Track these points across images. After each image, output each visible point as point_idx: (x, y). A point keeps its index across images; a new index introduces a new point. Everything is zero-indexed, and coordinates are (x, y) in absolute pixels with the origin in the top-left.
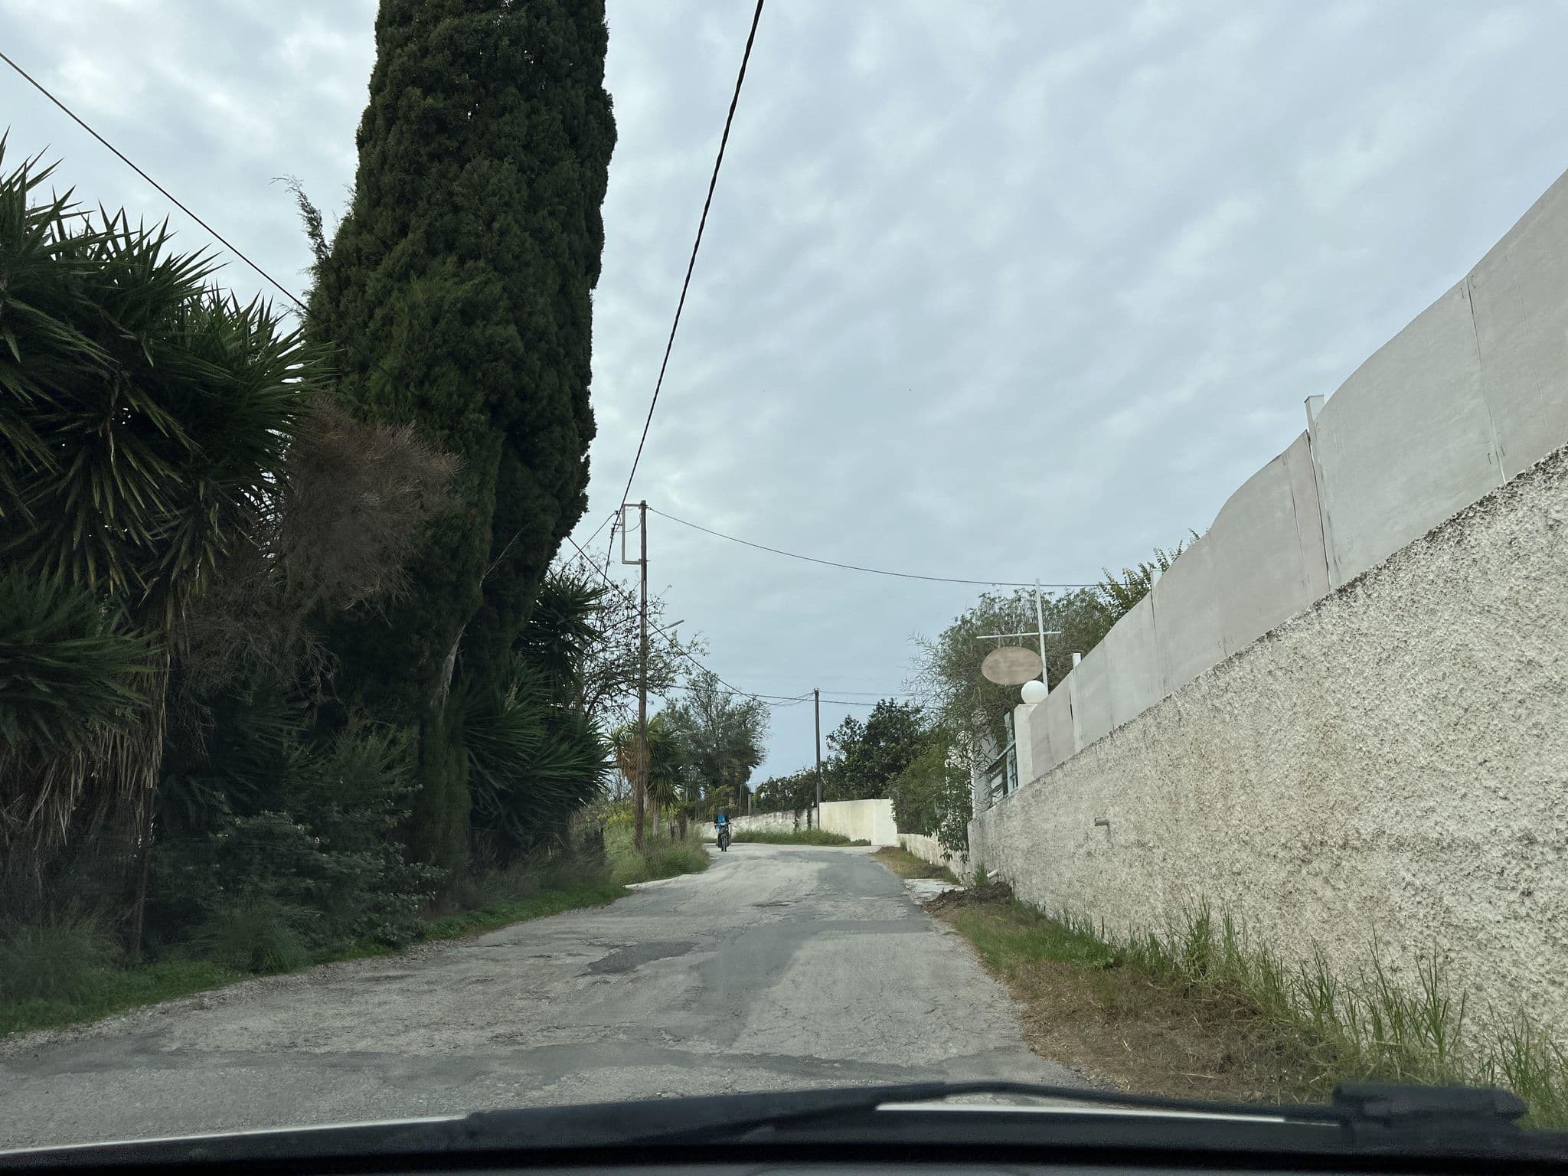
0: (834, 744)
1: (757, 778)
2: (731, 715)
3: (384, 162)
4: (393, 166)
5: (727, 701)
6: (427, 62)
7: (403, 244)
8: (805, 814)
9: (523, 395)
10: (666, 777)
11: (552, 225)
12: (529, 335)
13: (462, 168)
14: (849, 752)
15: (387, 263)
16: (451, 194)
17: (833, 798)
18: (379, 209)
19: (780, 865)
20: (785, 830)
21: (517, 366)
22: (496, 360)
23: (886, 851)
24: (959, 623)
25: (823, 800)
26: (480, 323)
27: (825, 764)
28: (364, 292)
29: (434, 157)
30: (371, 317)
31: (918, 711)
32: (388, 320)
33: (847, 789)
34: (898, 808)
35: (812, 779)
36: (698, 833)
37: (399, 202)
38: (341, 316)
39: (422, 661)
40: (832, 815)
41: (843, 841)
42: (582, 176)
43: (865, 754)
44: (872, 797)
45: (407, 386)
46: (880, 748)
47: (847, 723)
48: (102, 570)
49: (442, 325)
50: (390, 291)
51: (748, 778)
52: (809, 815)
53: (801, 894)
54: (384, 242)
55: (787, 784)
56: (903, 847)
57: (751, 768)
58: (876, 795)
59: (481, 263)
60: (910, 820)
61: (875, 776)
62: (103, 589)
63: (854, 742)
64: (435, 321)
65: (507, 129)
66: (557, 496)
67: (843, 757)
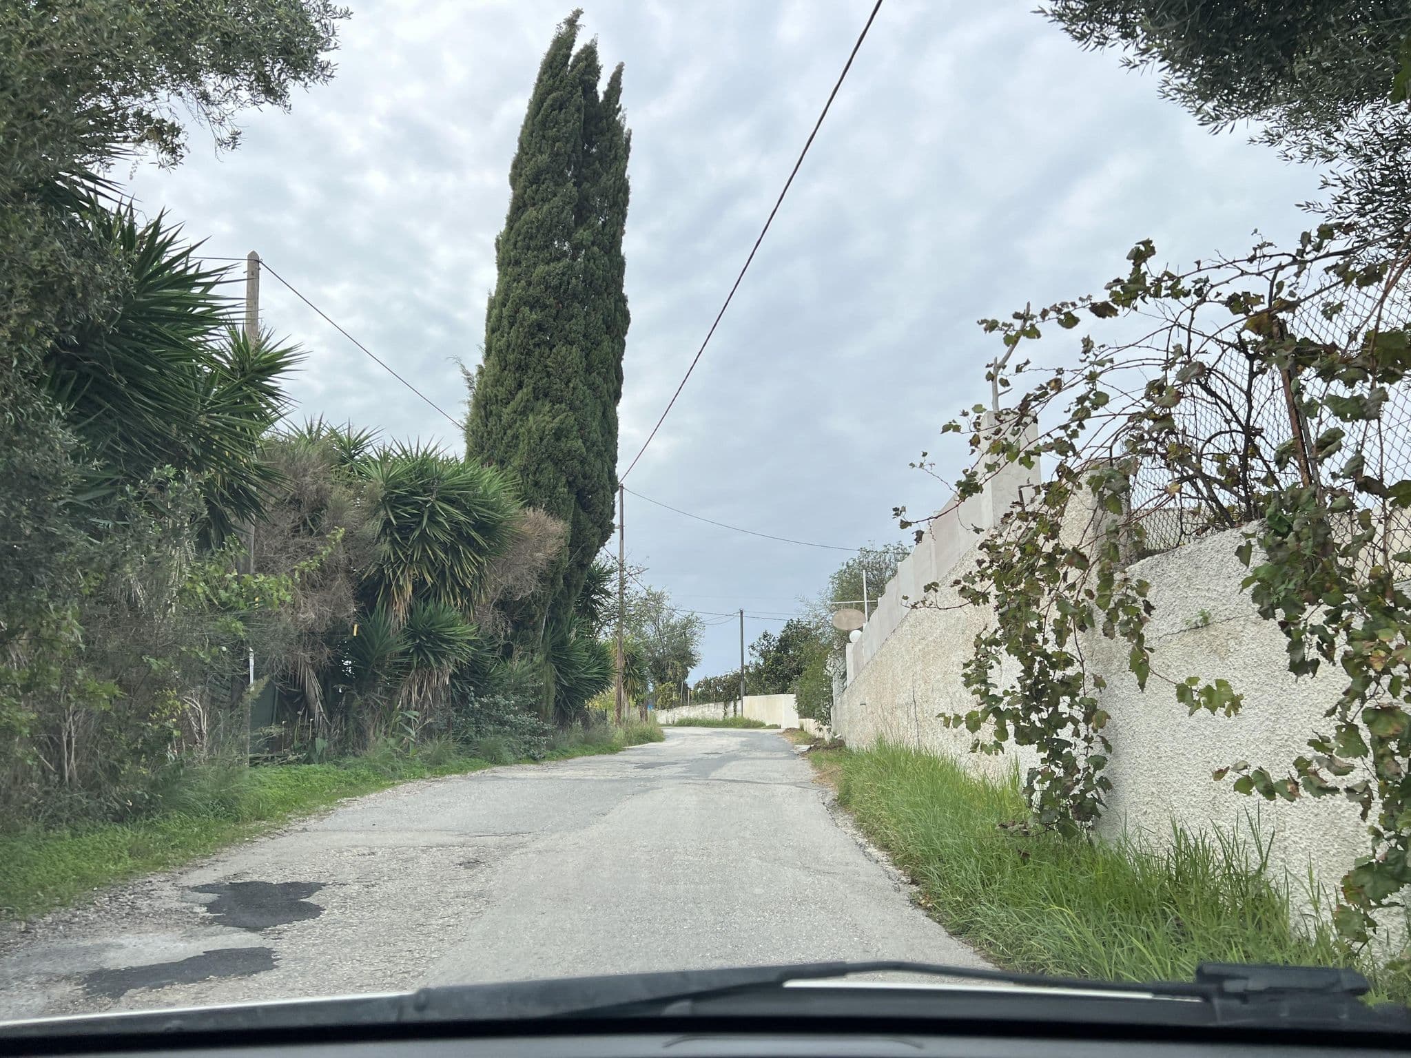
0: (754, 652)
1: (694, 678)
2: (674, 628)
3: (509, 346)
4: (514, 350)
5: (671, 616)
6: (531, 290)
7: (520, 395)
8: (732, 704)
9: (585, 477)
10: (634, 676)
11: (599, 381)
12: (588, 444)
13: (551, 349)
14: (766, 659)
15: (512, 404)
16: (546, 366)
17: (753, 693)
18: (506, 372)
19: (715, 738)
20: (716, 717)
21: (583, 462)
22: (572, 459)
23: (790, 731)
24: (845, 567)
25: (746, 695)
26: (563, 439)
27: (747, 667)
28: (500, 420)
29: (537, 345)
30: (505, 434)
31: (818, 628)
32: (516, 437)
33: (764, 687)
34: (798, 700)
35: (738, 677)
36: (655, 717)
37: (517, 369)
38: (489, 433)
39: (536, 619)
40: (753, 706)
41: (760, 725)
42: (613, 349)
43: (778, 661)
44: (782, 692)
45: (528, 475)
46: (788, 656)
47: (765, 636)
48: (455, 599)
49: (545, 442)
50: (515, 422)
51: (687, 676)
52: (735, 706)
53: (731, 749)
54: (510, 393)
55: (719, 682)
56: (802, 728)
57: (689, 669)
58: (783, 691)
59: (563, 406)
60: (806, 710)
61: (785, 677)
62: (456, 605)
63: (769, 652)
64: (541, 439)
65: (574, 328)
66: (600, 527)
67: (761, 662)
